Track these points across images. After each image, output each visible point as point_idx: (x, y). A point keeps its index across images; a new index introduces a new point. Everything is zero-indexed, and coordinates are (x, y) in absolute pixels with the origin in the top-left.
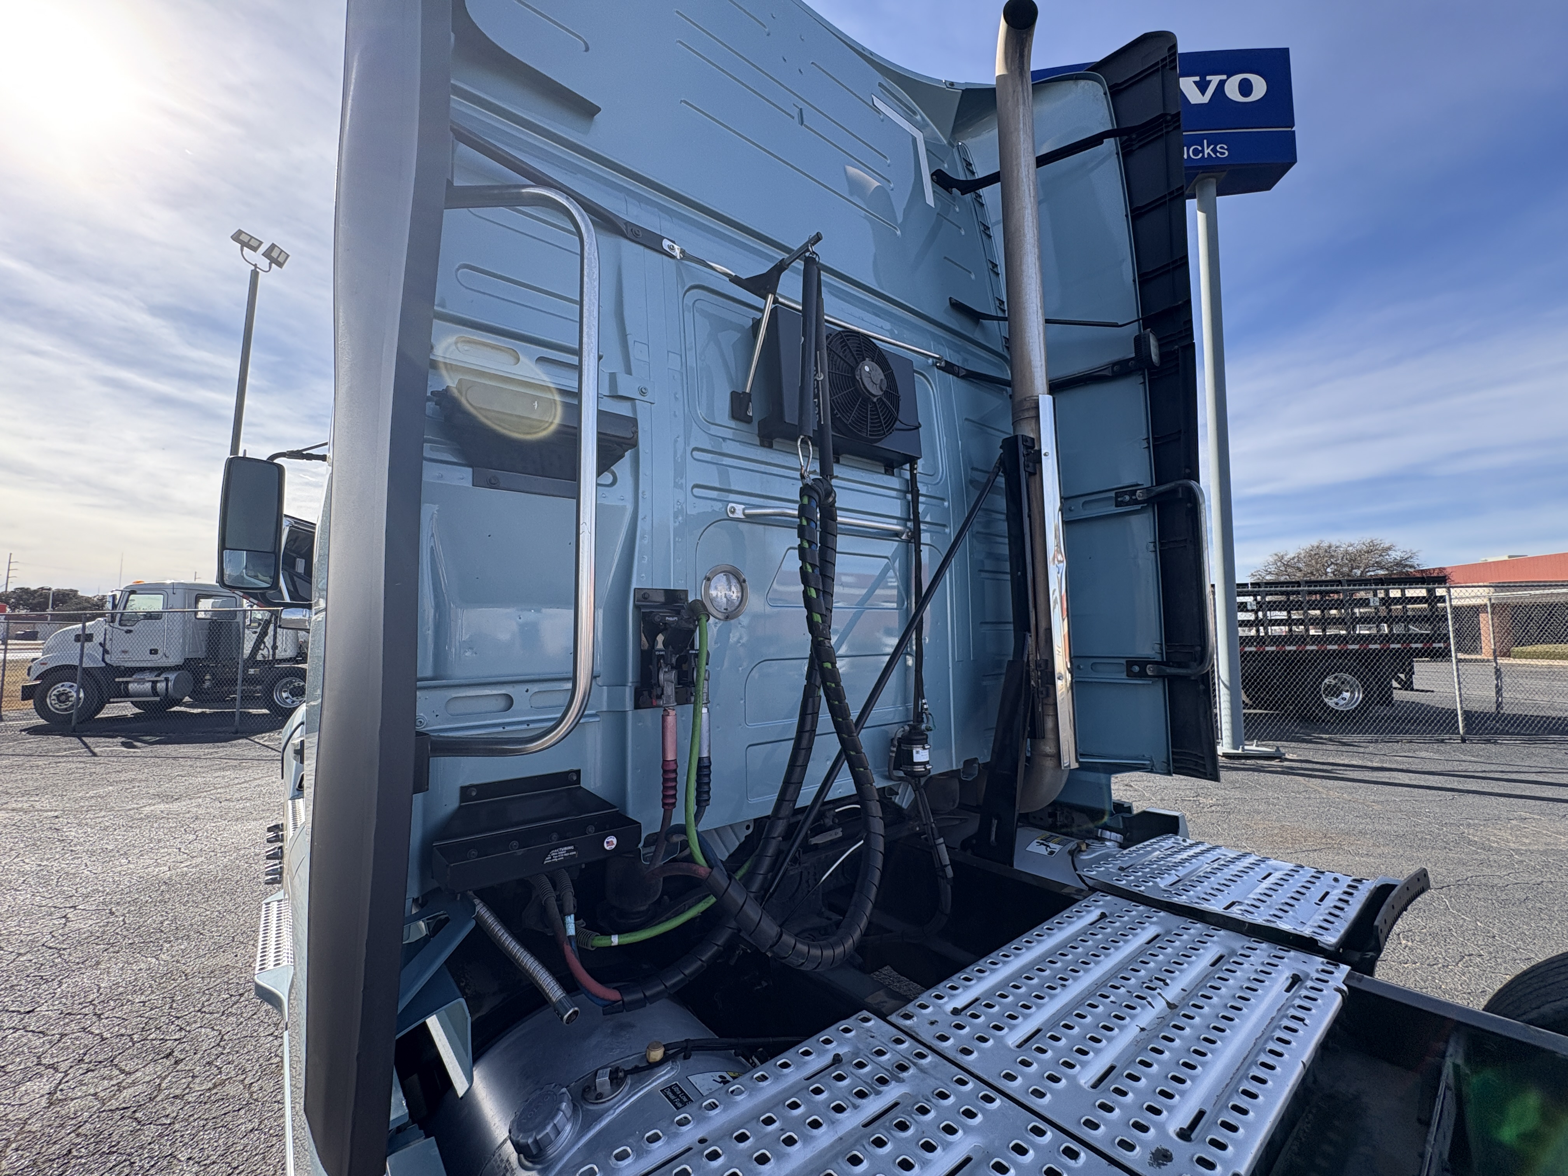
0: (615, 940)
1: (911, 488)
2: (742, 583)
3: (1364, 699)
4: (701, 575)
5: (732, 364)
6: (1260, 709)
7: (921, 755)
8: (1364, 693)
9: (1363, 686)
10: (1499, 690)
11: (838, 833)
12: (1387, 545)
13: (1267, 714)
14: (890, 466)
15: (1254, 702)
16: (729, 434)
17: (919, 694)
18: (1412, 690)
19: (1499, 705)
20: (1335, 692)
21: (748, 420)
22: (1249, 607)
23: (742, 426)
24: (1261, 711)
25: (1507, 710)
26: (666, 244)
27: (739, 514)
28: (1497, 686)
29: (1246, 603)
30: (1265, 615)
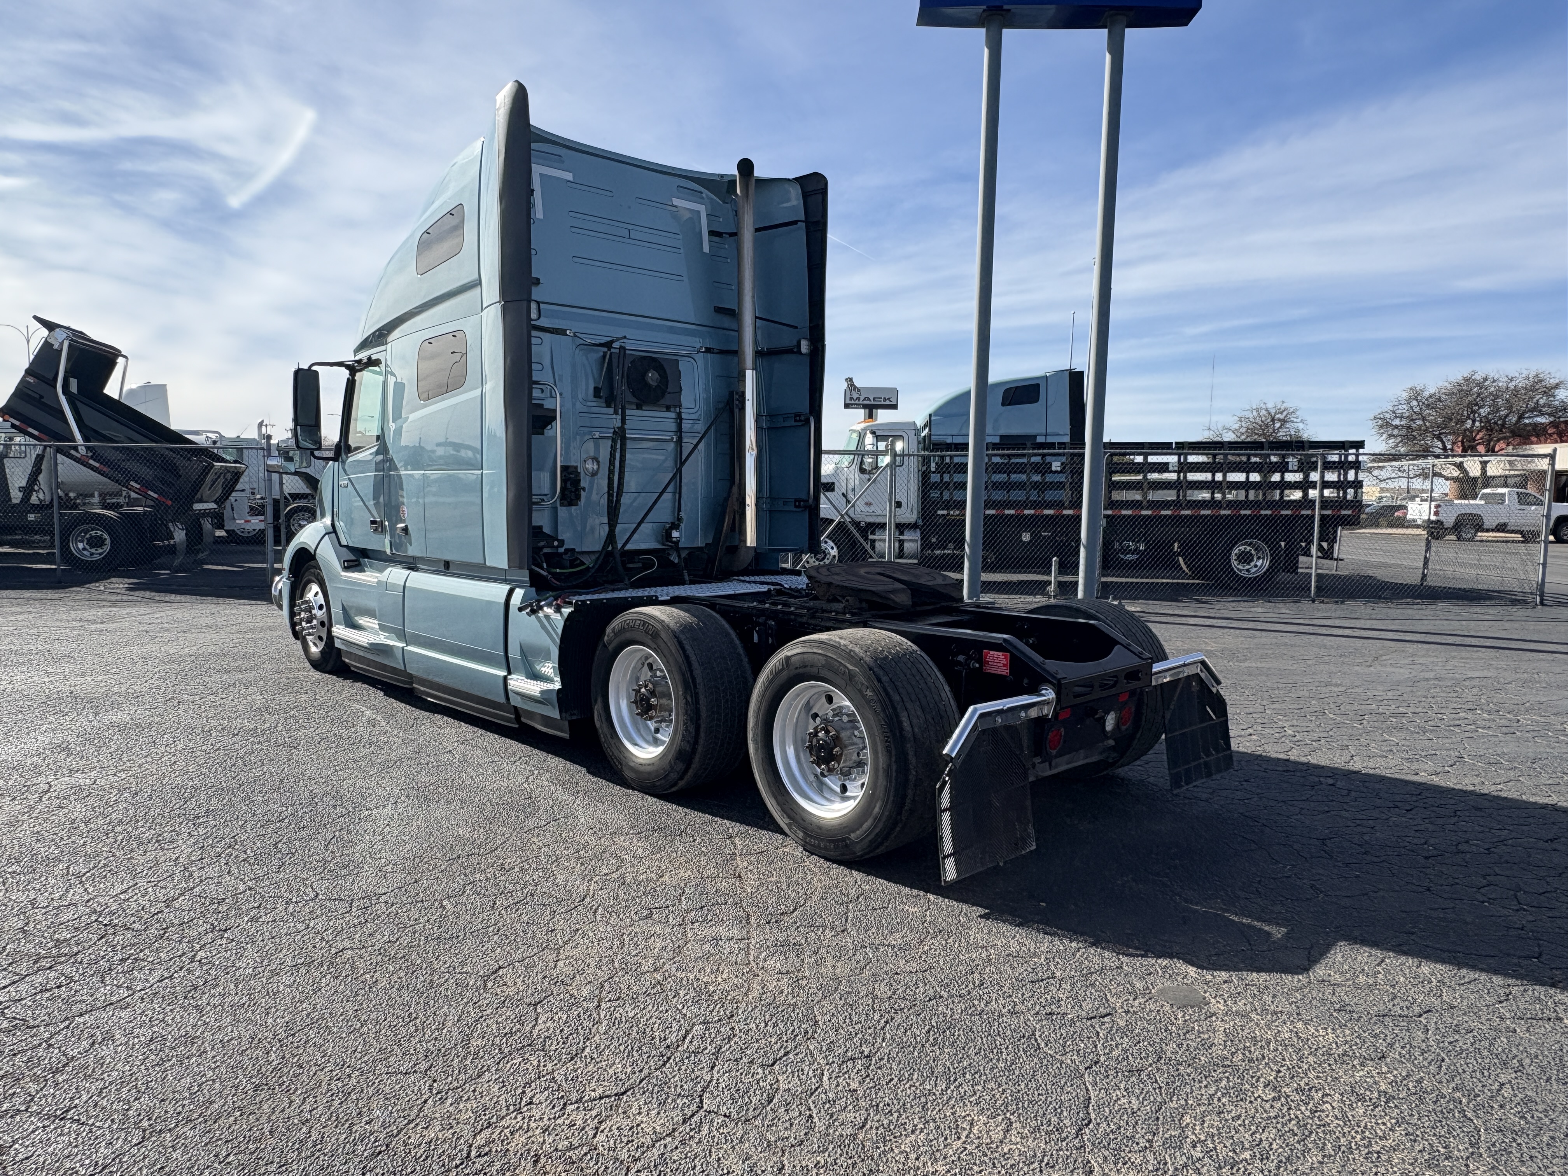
0: (558, 570)
1: (679, 419)
2: (598, 462)
3: (1270, 567)
4: (582, 459)
5: (595, 371)
6: (1198, 579)
7: (675, 534)
8: (1271, 561)
9: (1271, 555)
10: (1426, 561)
11: (640, 565)
12: (1554, 381)
13: (1203, 584)
14: (668, 408)
15: (1193, 572)
16: (594, 404)
17: (679, 510)
18: (1332, 559)
19: (1424, 576)
20: (1245, 558)
21: (600, 397)
22: (1171, 468)
23: (599, 400)
24: (1197, 581)
25: (1431, 581)
26: (568, 332)
27: (597, 436)
28: (1426, 557)
29: (1168, 463)
30: (1185, 477)
